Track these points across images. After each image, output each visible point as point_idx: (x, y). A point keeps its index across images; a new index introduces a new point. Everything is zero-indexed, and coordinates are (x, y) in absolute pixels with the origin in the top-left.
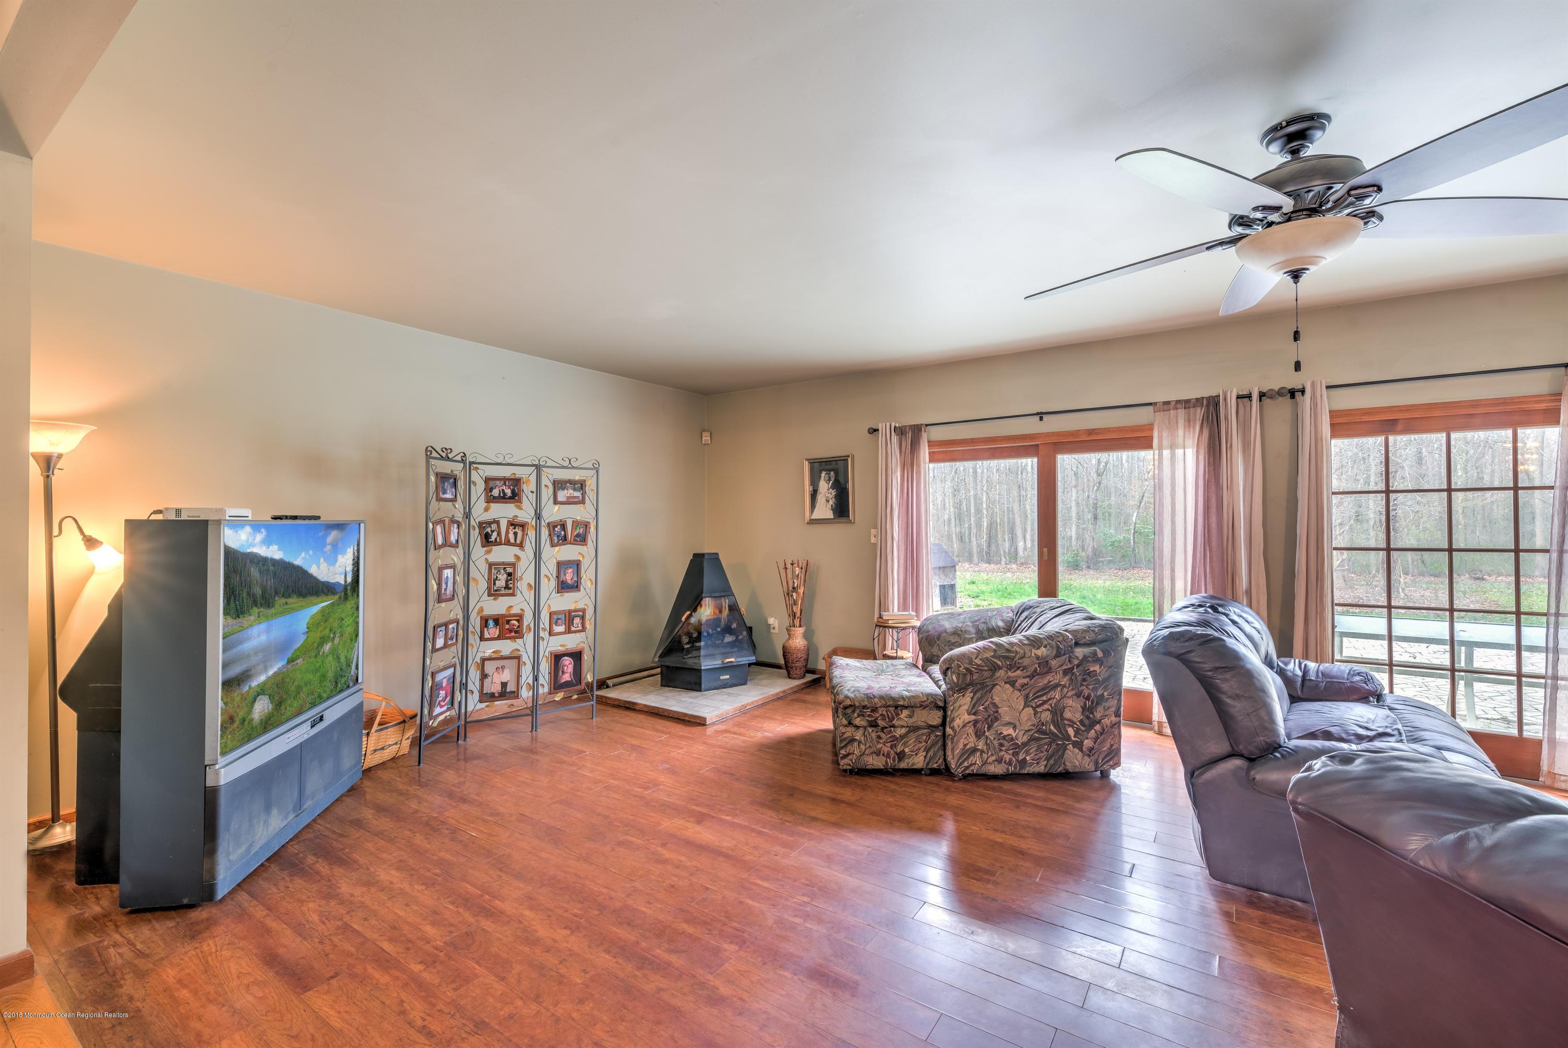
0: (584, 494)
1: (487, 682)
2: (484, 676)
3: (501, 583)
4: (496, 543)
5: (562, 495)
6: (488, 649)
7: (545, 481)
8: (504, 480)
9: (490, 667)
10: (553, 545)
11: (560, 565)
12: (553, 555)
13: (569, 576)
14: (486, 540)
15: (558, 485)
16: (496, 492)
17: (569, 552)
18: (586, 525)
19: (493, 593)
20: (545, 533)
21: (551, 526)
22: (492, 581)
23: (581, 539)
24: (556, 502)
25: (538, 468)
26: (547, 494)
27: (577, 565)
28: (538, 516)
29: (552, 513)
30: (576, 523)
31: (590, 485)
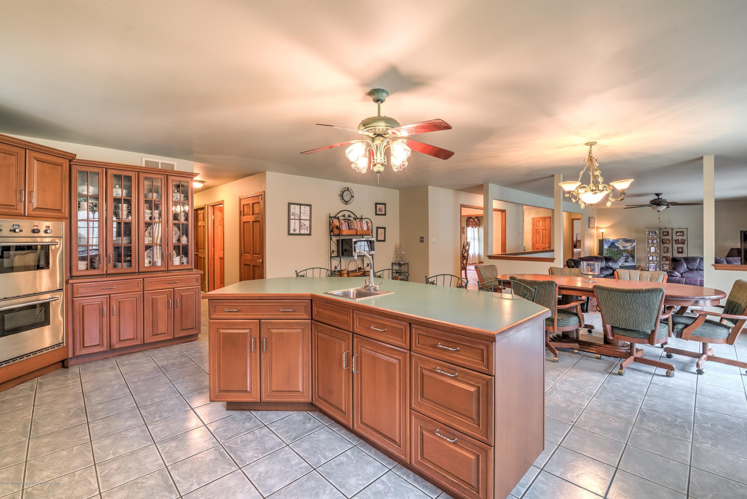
0: (683, 234)
1: (664, 268)
2: (663, 267)
3: (666, 250)
4: (664, 243)
5: (678, 234)
6: (664, 262)
7: (674, 231)
8: (666, 232)
9: (664, 266)
10: (676, 244)
11: (677, 248)
12: (675, 246)
13: (680, 250)
14: (663, 243)
15: (677, 232)
16: (664, 234)
17: (681, 246)
18: (684, 240)
19: (664, 252)
20: (674, 242)
21: (676, 240)
22: (664, 250)
23: (683, 243)
24: (676, 236)
25: (672, 229)
26: (674, 234)
27: (682, 248)
28: (672, 238)
29: (675, 238)
30: (681, 240)
31: (685, 232)
